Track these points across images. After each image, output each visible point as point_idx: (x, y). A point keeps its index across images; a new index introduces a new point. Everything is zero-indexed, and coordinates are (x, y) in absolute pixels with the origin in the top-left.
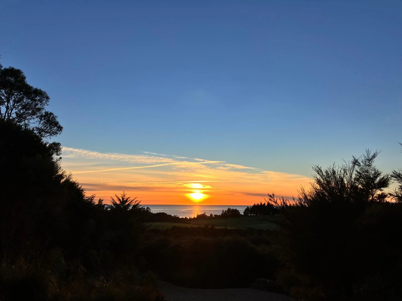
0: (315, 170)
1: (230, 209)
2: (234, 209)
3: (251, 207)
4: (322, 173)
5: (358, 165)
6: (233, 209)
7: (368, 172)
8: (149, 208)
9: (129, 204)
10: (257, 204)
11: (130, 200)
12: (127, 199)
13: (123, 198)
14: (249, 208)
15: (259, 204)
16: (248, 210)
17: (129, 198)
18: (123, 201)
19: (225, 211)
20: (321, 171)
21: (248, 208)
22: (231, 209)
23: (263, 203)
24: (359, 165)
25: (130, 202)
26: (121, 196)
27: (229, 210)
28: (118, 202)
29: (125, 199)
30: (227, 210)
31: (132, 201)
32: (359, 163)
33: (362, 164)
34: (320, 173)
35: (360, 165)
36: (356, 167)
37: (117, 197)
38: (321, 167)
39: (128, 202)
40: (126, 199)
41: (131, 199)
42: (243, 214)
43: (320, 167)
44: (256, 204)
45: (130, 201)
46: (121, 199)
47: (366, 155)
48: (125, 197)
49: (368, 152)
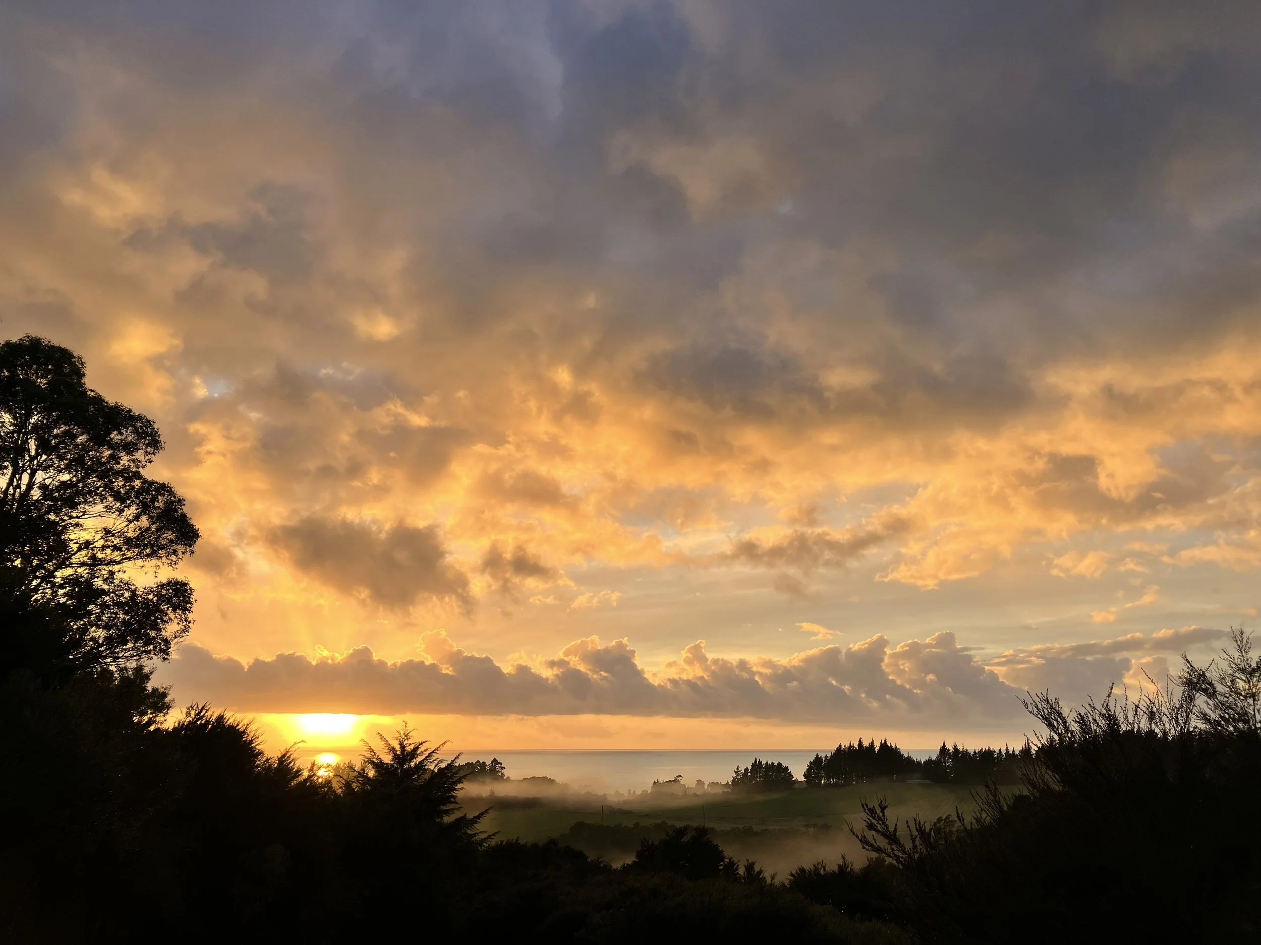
0: (1036, 710)
1: (760, 762)
2: (773, 763)
3: (829, 755)
4: (1065, 722)
5: (1205, 691)
6: (770, 763)
7: (1246, 722)
8: (500, 763)
9: (420, 763)
10: (847, 745)
11: (426, 750)
12: (416, 748)
13: (403, 747)
14: (821, 758)
15: (853, 746)
16: (817, 766)
17: (421, 744)
18: (404, 756)
19: (743, 771)
20: (1060, 715)
21: (818, 760)
22: (764, 763)
23: (866, 744)
24: (1211, 693)
25: (426, 759)
26: (397, 735)
27: (757, 766)
28: (387, 759)
29: (409, 749)
30: (750, 768)
31: (430, 755)
32: (1211, 684)
33: (1220, 688)
34: (1055, 723)
35: (1215, 692)
36: (1201, 700)
37: (383, 741)
38: (1057, 701)
39: (420, 759)
40: (412, 747)
41: (431, 746)
42: (802, 779)
43: (1054, 700)
44: (845, 744)
45: (426, 754)
46: (398, 747)
47: (1237, 654)
48: (410, 742)
49: (1241, 641)
